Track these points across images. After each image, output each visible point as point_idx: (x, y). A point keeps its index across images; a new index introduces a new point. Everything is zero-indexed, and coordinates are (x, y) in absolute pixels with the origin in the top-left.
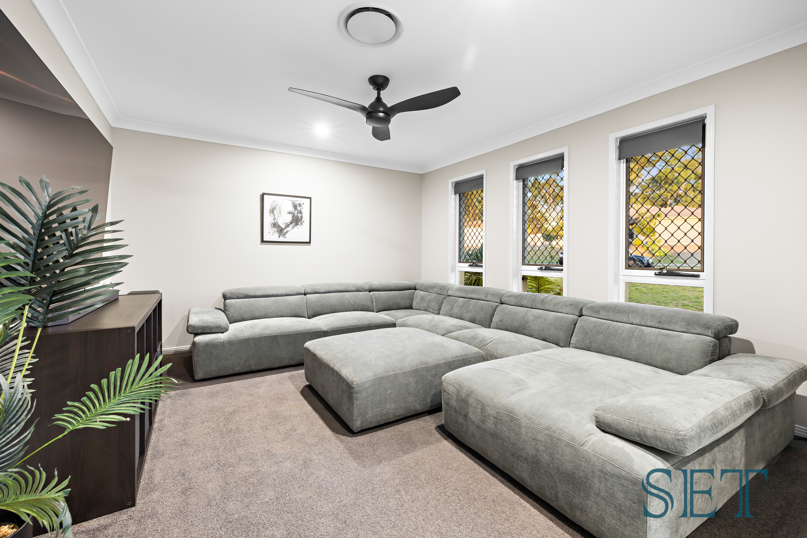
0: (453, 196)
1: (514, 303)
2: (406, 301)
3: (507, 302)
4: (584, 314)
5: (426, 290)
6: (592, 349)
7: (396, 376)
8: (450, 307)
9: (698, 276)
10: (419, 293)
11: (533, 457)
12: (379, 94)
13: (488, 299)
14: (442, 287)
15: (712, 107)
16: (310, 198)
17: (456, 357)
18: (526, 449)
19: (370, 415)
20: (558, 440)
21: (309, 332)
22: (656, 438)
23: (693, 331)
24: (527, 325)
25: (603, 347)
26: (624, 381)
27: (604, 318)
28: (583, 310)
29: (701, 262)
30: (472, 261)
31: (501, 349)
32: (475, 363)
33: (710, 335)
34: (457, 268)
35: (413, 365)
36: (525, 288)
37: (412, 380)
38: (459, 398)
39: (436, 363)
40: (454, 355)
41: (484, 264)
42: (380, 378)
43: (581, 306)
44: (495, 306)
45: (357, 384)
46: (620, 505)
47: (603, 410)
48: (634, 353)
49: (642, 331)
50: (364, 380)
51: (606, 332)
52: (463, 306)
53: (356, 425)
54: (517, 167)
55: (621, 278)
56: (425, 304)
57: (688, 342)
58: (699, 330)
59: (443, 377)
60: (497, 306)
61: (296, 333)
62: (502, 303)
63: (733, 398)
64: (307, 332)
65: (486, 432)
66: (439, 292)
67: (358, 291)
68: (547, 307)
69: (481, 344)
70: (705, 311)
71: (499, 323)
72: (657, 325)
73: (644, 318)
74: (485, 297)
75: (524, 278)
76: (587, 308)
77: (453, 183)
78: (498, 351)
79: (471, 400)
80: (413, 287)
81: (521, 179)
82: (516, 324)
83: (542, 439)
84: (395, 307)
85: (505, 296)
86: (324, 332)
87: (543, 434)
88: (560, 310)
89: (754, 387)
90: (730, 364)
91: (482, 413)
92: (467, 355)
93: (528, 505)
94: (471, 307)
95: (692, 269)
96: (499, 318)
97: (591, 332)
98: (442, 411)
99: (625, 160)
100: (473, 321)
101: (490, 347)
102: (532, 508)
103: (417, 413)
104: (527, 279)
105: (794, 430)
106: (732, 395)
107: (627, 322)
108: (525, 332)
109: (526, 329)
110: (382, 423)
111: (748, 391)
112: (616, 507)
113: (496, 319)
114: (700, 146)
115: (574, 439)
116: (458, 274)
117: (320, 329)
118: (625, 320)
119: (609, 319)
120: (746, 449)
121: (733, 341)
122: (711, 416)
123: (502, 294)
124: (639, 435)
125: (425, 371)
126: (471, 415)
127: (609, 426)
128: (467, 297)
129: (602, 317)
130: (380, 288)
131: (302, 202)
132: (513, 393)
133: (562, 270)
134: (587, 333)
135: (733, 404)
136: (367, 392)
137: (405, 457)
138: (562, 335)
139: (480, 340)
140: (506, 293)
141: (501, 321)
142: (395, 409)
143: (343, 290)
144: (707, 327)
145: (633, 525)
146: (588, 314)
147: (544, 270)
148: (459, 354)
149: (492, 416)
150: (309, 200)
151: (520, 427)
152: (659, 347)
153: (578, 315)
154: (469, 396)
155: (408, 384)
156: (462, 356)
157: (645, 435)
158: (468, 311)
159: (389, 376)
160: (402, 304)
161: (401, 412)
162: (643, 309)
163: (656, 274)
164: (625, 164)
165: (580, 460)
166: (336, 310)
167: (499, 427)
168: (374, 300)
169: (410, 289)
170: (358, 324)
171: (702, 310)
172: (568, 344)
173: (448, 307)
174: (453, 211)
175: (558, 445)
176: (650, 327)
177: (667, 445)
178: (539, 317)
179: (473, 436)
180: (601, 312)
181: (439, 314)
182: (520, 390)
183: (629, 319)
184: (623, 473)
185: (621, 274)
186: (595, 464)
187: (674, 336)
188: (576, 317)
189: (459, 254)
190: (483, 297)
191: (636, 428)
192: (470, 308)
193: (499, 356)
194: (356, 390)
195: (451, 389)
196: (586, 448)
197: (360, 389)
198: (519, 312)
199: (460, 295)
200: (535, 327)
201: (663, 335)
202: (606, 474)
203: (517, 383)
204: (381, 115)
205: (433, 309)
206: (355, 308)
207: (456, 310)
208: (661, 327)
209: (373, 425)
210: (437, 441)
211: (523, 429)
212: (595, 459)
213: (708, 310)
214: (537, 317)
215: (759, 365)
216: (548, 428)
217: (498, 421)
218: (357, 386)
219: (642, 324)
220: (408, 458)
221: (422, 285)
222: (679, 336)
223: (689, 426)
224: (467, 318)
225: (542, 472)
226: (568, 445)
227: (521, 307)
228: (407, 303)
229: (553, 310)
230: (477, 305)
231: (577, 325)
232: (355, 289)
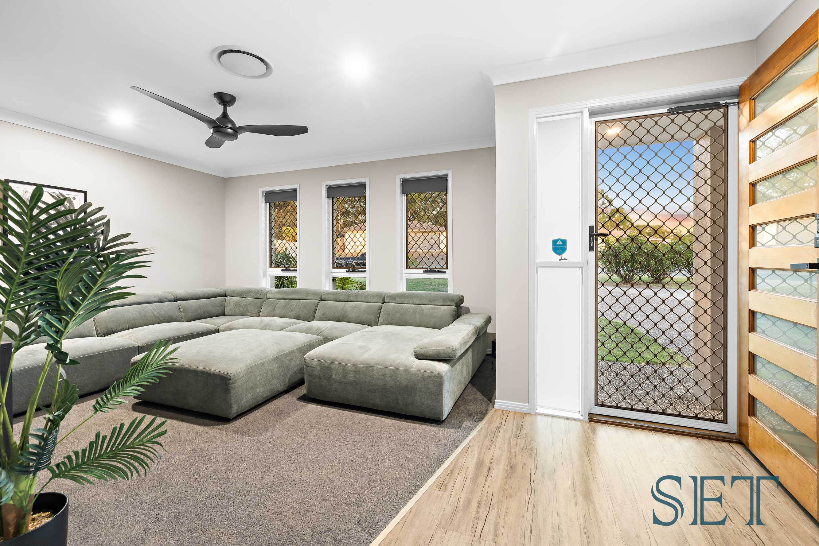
0: (264, 204)
1: (333, 299)
2: (218, 308)
3: (326, 299)
4: (385, 301)
5: (240, 295)
6: (393, 324)
7: (263, 364)
8: (271, 308)
9: (445, 272)
10: (232, 300)
11: (383, 386)
12: (225, 109)
13: (309, 298)
14: (258, 291)
15: (451, 171)
16: (85, 193)
17: (304, 343)
18: (378, 383)
19: (245, 400)
20: (398, 370)
21: (119, 350)
22: (445, 353)
23: (446, 304)
24: (346, 314)
25: (400, 321)
26: (420, 336)
27: (398, 302)
28: (385, 299)
29: (446, 263)
30: (285, 266)
31: (336, 333)
32: (317, 347)
33: (454, 305)
34: (268, 273)
35: (274, 354)
36: (335, 287)
37: (275, 366)
38: (322, 367)
39: (291, 350)
40: (302, 342)
41: (298, 269)
42: (251, 368)
43: (383, 296)
44: (316, 303)
45: (233, 376)
46: (431, 391)
47: (419, 347)
48: (418, 322)
49: (421, 308)
50: (239, 371)
51: (401, 311)
52: (285, 306)
53: (233, 412)
54: (328, 187)
55: (404, 275)
56: (241, 309)
57: (444, 310)
58: (449, 303)
59: (305, 356)
60: (318, 303)
61: (102, 353)
62: (322, 300)
63: (468, 331)
64: (117, 350)
65: (347, 384)
66: (256, 296)
67: (161, 301)
68: (359, 299)
69: (318, 332)
70: (449, 292)
71: (322, 316)
72: (429, 303)
73: (421, 300)
74: (306, 296)
75: (334, 279)
76: (387, 296)
77: (263, 192)
78: (333, 335)
79: (333, 366)
80: (223, 294)
81: (331, 197)
82: (337, 315)
83: (388, 373)
84: (207, 315)
85: (325, 294)
86: (139, 347)
87: (388, 370)
88: (369, 301)
89: (474, 326)
90: (463, 319)
91: (343, 372)
92: (311, 341)
93: (380, 418)
94: (294, 306)
95: (442, 268)
96: (322, 312)
97: (392, 312)
98: (304, 384)
99: (405, 194)
100: (297, 318)
101: (326, 333)
102: (382, 418)
103: (279, 393)
104: (336, 280)
105: (486, 351)
106: (468, 330)
107: (412, 303)
108: (345, 320)
109: (345, 318)
110: (253, 406)
111: (473, 328)
112: (429, 393)
113: (318, 313)
114: (445, 192)
115: (407, 366)
116: (269, 279)
117: (133, 345)
118: (411, 302)
119: (402, 303)
120: (472, 358)
121: (462, 308)
122: (463, 339)
123: (321, 292)
124: (437, 355)
125: (283, 357)
126: (334, 376)
127: (422, 355)
128: (288, 298)
129: (397, 302)
130: (187, 296)
131: (73, 196)
132: (363, 353)
133: (365, 271)
134: (389, 314)
135: (469, 333)
136: (242, 381)
137: (285, 422)
138: (372, 317)
139: (316, 329)
140: (324, 292)
141: (324, 314)
142: (263, 392)
143: (142, 301)
144: (452, 300)
145: (437, 398)
146: (388, 301)
147: (351, 271)
148: (306, 341)
149: (352, 371)
150: (83, 194)
151: (373, 371)
152: (431, 315)
153: (382, 302)
154: (331, 363)
155: (272, 370)
156: (308, 342)
157: (440, 354)
158: (291, 310)
159: (257, 365)
160: (214, 311)
161: (267, 394)
162: (420, 294)
163: (424, 272)
164: (405, 197)
165: (411, 376)
166: (137, 324)
167: (358, 376)
168: (182, 310)
169: (219, 296)
170: (178, 334)
171: (447, 292)
172: (377, 324)
173: (269, 309)
174: (263, 218)
175: (398, 373)
176: (425, 305)
177: (449, 355)
178: (355, 307)
179: (336, 391)
180: (397, 299)
181: (259, 316)
182: (367, 351)
183: (413, 301)
184: (433, 374)
185: (404, 273)
186: (418, 375)
187: (438, 308)
188: (381, 304)
189: (270, 259)
190: (304, 297)
191: (435, 351)
192: (293, 308)
193: (334, 338)
194: (233, 381)
195: (314, 363)
196: (413, 369)
197: (236, 378)
198: (339, 305)
199: (281, 297)
200: (352, 315)
201: (432, 308)
202: (424, 378)
203: (362, 348)
204: (230, 131)
205: (251, 313)
206: (160, 320)
207: (278, 311)
208: (431, 304)
209: (246, 409)
210: (303, 406)
211: (375, 371)
212: (419, 372)
213: (450, 291)
214: (354, 307)
215: (474, 317)
216: (391, 366)
217: (357, 373)
218: (234, 377)
219: (421, 303)
220: (288, 421)
221: (234, 291)
222: (440, 308)
223: (457, 344)
224: (291, 316)
225: (389, 393)
226: (404, 371)
227: (339, 301)
228: (219, 310)
229: (364, 301)
230: (300, 304)
231: (382, 309)
232: (157, 300)
